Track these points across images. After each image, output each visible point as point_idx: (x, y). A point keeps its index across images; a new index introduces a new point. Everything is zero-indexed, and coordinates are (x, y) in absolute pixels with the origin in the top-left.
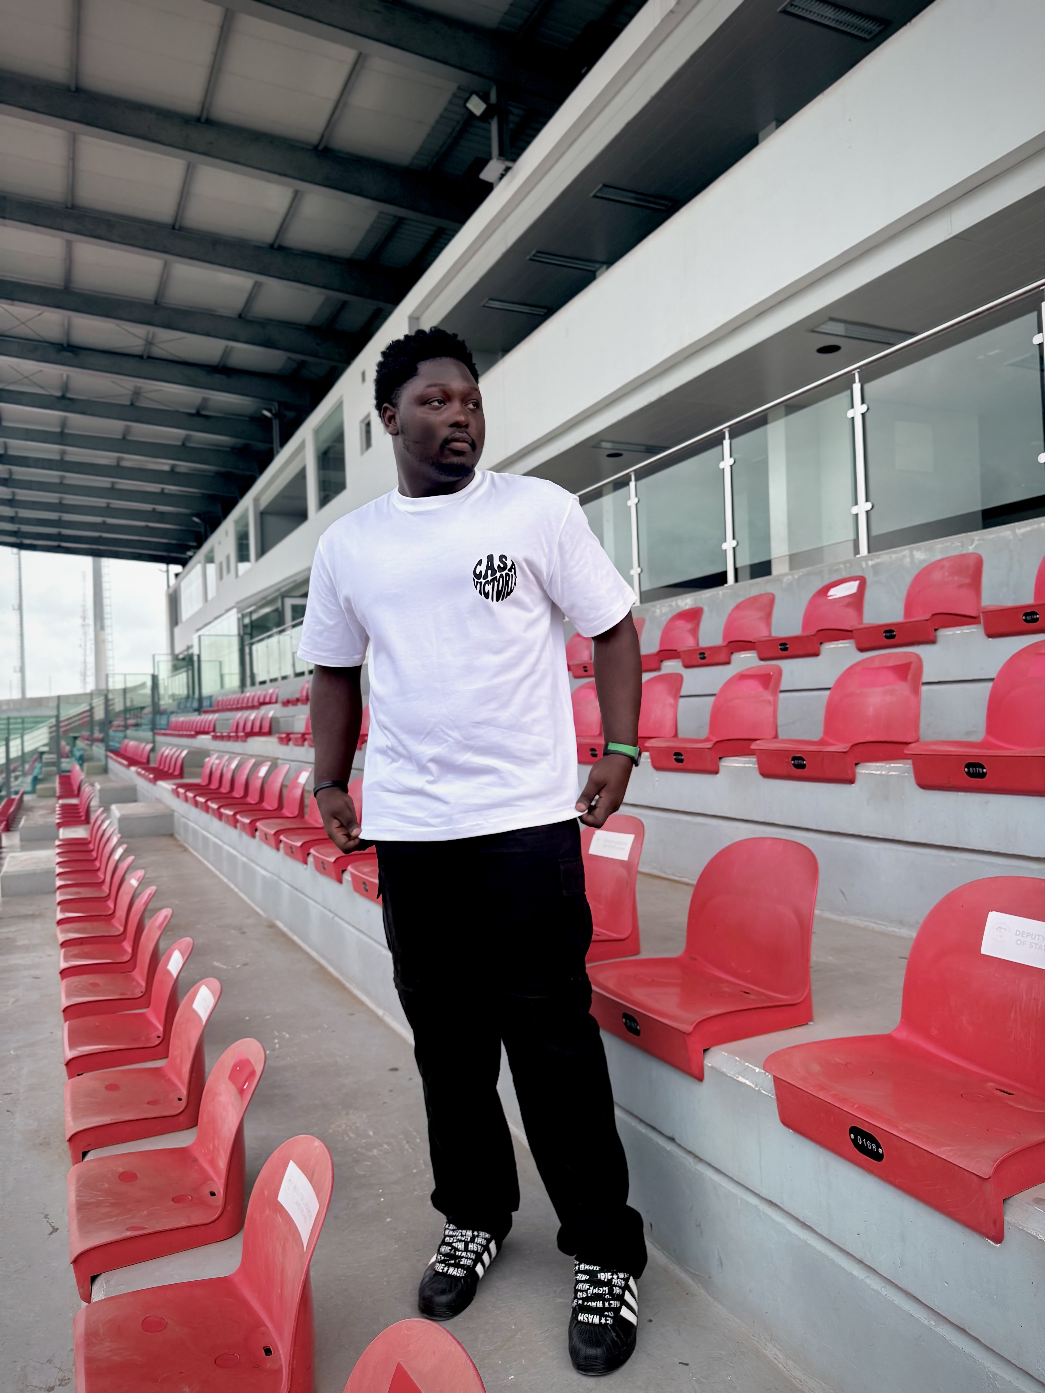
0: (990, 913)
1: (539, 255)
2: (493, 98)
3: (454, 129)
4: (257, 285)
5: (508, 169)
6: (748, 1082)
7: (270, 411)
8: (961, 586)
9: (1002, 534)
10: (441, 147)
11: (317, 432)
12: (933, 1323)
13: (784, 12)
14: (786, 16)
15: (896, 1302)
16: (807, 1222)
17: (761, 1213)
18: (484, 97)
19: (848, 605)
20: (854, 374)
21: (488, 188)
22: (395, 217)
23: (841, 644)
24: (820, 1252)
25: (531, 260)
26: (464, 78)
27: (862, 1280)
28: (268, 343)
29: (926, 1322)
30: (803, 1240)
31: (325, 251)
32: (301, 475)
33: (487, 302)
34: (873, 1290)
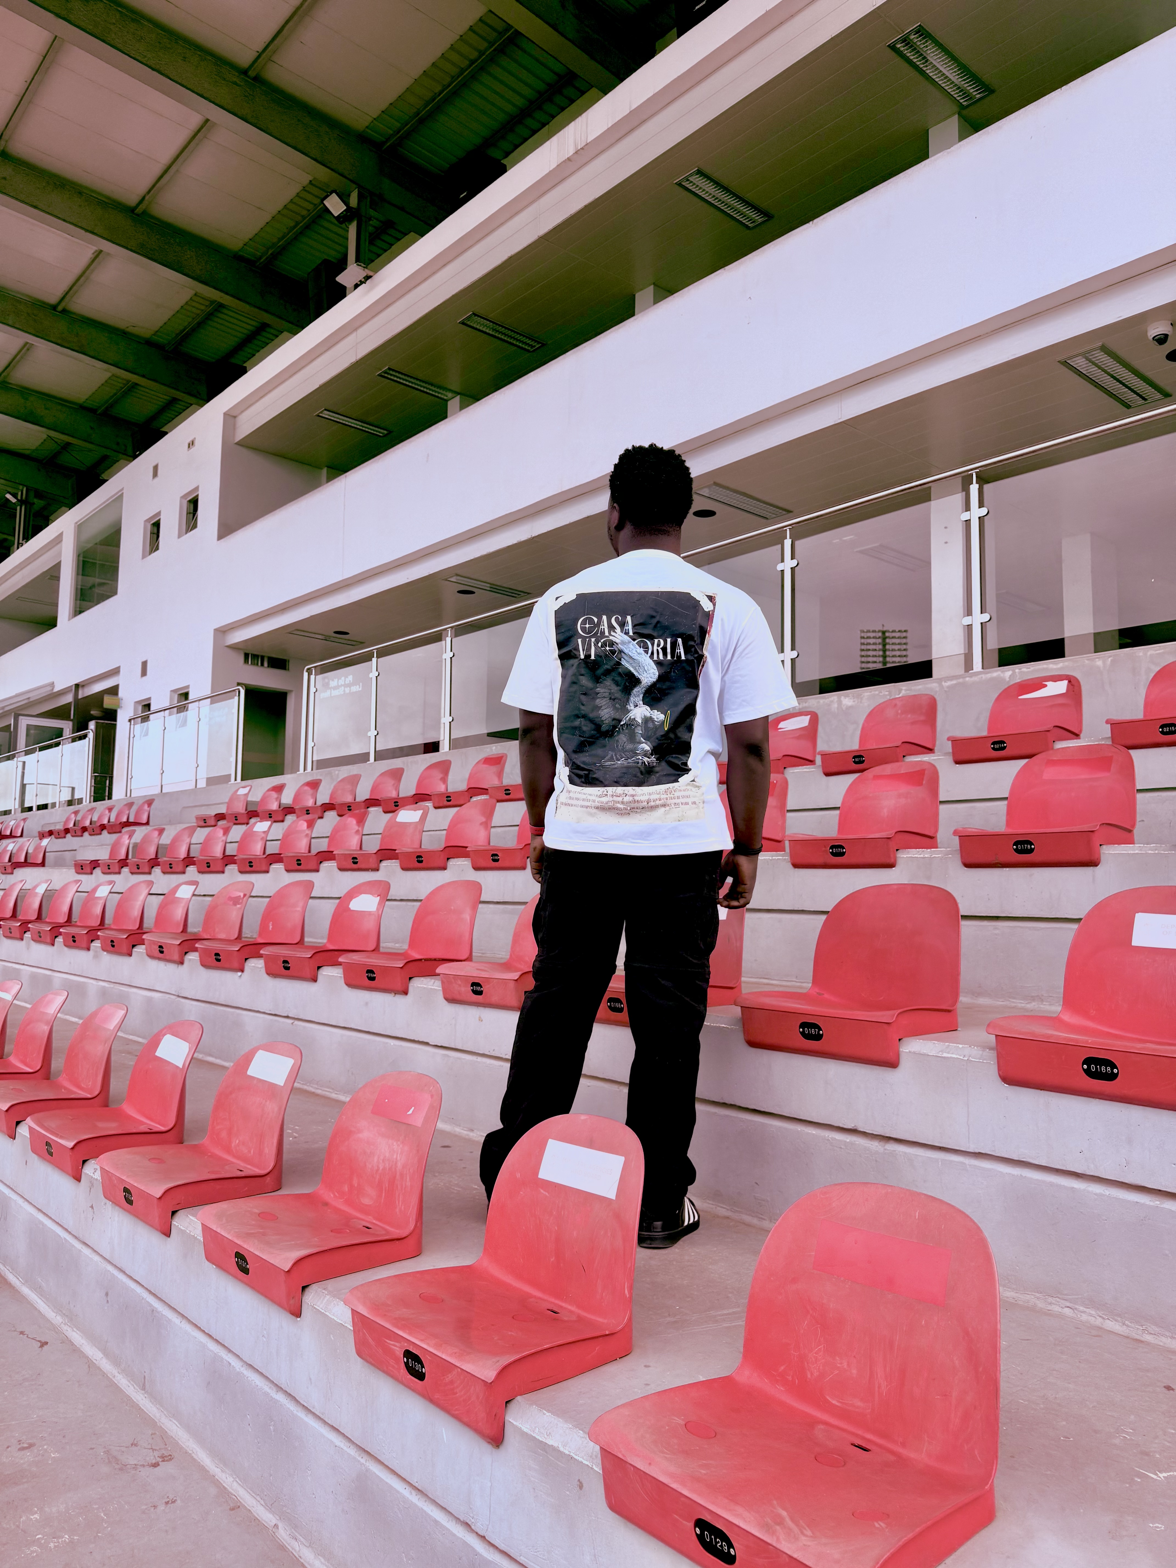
0: (1137, 914)
1: (391, 372)
2: (354, 201)
3: (297, 224)
4: (26, 348)
5: (368, 278)
6: (954, 1056)
7: (15, 496)
8: (914, 723)
9: (929, 686)
10: (280, 240)
11: (80, 527)
12: (1158, 1203)
13: (680, 184)
14: (681, 190)
15: (1121, 1197)
16: (1023, 1158)
17: (968, 1166)
18: (344, 197)
19: (799, 738)
20: (786, 530)
21: (340, 293)
22: (212, 302)
23: (806, 768)
24: (1037, 1180)
25: (380, 375)
26: (322, 173)
27: (1084, 1190)
28: (29, 418)
29: (1152, 1204)
30: (1018, 1176)
31: (121, 325)
32: (53, 575)
33: (321, 412)
34: (1096, 1194)
